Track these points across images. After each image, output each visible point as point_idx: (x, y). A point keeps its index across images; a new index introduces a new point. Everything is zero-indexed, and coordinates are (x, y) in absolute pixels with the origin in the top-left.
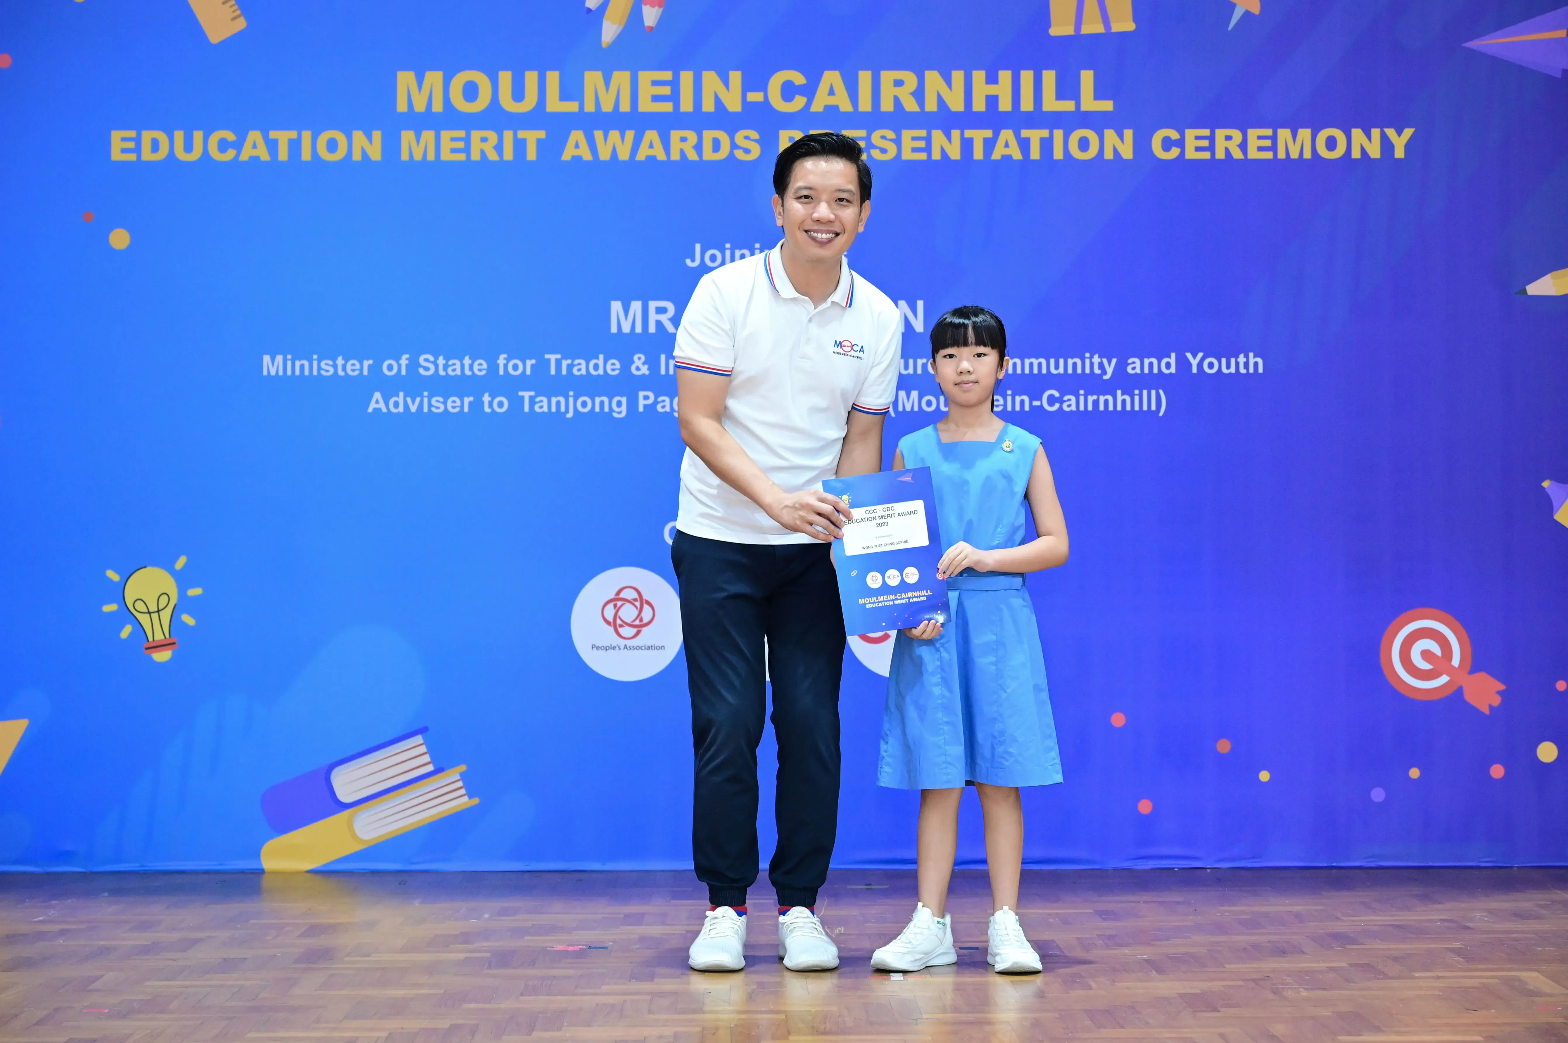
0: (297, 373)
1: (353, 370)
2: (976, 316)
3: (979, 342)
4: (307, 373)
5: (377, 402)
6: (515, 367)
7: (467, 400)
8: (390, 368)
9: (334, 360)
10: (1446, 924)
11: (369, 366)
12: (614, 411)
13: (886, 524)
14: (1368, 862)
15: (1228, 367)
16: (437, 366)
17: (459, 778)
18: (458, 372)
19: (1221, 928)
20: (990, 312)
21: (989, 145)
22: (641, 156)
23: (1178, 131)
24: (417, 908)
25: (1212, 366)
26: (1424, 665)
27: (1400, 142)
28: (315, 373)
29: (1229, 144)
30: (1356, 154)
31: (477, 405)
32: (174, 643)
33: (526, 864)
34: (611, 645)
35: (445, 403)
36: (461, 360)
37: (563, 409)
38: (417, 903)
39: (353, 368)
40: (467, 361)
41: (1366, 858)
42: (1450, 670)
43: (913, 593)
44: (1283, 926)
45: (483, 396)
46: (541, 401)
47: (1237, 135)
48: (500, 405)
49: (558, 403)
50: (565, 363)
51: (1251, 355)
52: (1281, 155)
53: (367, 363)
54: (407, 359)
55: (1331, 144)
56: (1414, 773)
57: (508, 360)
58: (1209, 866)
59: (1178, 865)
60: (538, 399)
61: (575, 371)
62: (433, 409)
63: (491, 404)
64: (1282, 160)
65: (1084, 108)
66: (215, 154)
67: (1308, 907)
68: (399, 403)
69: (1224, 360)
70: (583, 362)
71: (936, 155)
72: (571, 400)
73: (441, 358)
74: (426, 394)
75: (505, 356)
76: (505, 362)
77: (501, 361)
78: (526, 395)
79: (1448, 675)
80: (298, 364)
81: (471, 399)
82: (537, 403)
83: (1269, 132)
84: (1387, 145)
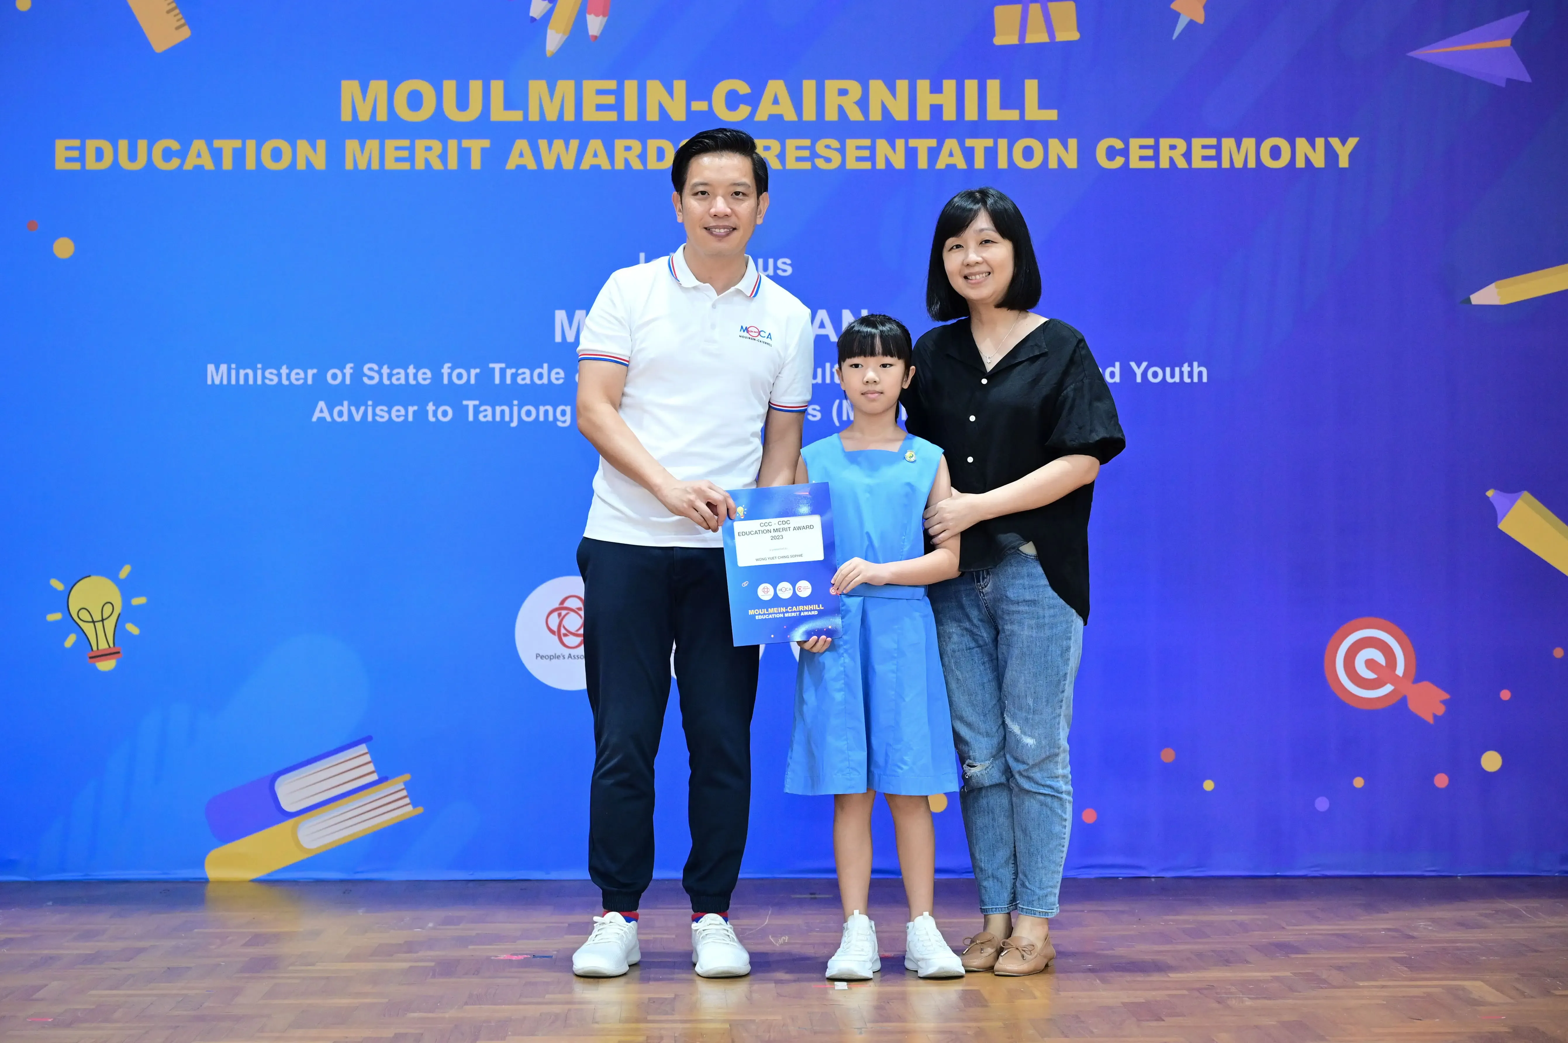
0: (242, 382)
1: (297, 380)
2: (883, 325)
3: (887, 352)
4: (251, 382)
5: (321, 411)
6: (460, 376)
7: (411, 409)
8: (334, 377)
9: (278, 369)
10: (1390, 933)
11: (314, 375)
12: (559, 420)
13: (781, 537)
14: (1312, 871)
15: (1173, 376)
16: (381, 375)
17: (403, 787)
18: (403, 381)
19: (1165, 938)
20: (897, 321)
21: (934, 154)
22: (585, 165)
23: (1122, 140)
24: (361, 917)
25: (1157, 375)
26: (1369, 675)
27: (1344, 151)
28: (259, 382)
29: (1173, 153)
30: (1300, 163)
31: (421, 414)
32: (118, 653)
33: (471, 873)
34: (555, 655)
35: (389, 412)
36: (406, 369)
37: (507, 418)
38: (361, 912)
39: (297, 377)
40: (411, 370)
41: (1312, 867)
42: (1394, 680)
43: (805, 606)
44: (1229, 935)
45: (428, 405)
46: (486, 410)
47: (1181, 144)
48: (444, 414)
49: (503, 412)
50: (509, 372)
51: (1195, 364)
52: (1226, 164)
53: (311, 372)
54: (351, 368)
55: (1275, 153)
56: (1359, 782)
57: (452, 369)
58: (1153, 876)
59: (1120, 874)
60: (482, 408)
61: (519, 380)
62: (378, 418)
63: (435, 413)
64: (1226, 169)
65: (1029, 117)
66: (159, 163)
67: (1251, 917)
68: (344, 412)
69: (1168, 370)
70: (527, 371)
71: (881, 165)
72: (515, 409)
73: (385, 367)
74: (370, 403)
75: (449, 365)
76: (449, 371)
77: (446, 370)
78: (471, 404)
79: (1392, 684)
80: (242, 373)
81: (416, 408)
82: (482, 412)
83: (1213, 141)
84: (1331, 155)
